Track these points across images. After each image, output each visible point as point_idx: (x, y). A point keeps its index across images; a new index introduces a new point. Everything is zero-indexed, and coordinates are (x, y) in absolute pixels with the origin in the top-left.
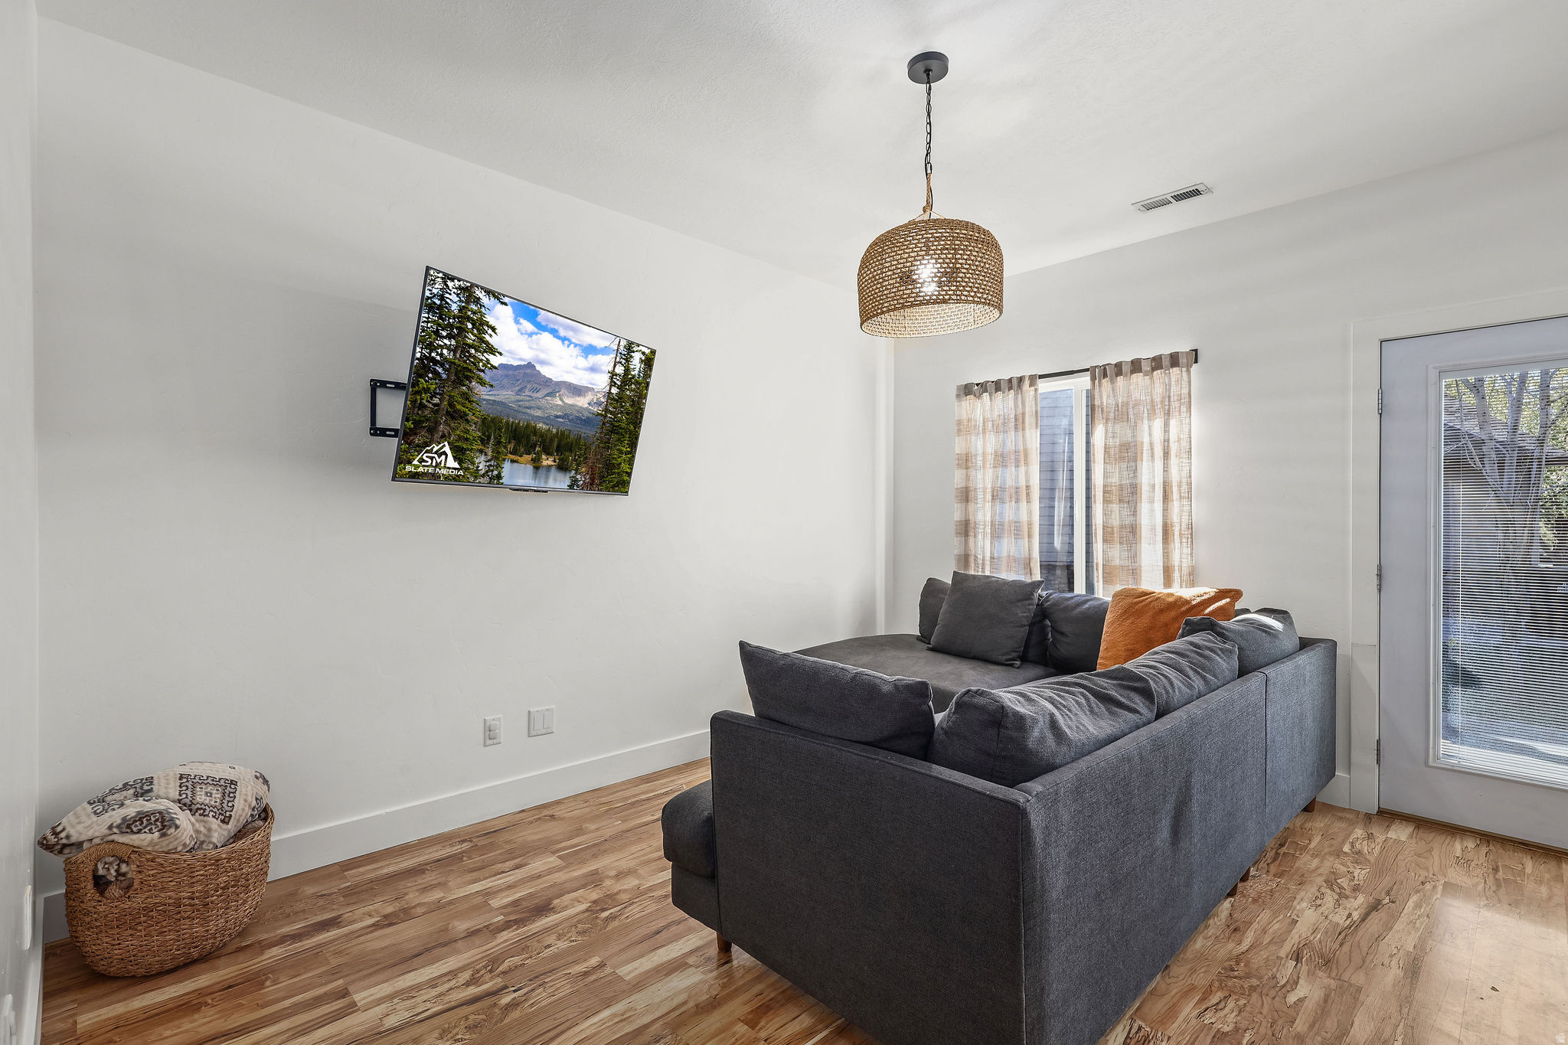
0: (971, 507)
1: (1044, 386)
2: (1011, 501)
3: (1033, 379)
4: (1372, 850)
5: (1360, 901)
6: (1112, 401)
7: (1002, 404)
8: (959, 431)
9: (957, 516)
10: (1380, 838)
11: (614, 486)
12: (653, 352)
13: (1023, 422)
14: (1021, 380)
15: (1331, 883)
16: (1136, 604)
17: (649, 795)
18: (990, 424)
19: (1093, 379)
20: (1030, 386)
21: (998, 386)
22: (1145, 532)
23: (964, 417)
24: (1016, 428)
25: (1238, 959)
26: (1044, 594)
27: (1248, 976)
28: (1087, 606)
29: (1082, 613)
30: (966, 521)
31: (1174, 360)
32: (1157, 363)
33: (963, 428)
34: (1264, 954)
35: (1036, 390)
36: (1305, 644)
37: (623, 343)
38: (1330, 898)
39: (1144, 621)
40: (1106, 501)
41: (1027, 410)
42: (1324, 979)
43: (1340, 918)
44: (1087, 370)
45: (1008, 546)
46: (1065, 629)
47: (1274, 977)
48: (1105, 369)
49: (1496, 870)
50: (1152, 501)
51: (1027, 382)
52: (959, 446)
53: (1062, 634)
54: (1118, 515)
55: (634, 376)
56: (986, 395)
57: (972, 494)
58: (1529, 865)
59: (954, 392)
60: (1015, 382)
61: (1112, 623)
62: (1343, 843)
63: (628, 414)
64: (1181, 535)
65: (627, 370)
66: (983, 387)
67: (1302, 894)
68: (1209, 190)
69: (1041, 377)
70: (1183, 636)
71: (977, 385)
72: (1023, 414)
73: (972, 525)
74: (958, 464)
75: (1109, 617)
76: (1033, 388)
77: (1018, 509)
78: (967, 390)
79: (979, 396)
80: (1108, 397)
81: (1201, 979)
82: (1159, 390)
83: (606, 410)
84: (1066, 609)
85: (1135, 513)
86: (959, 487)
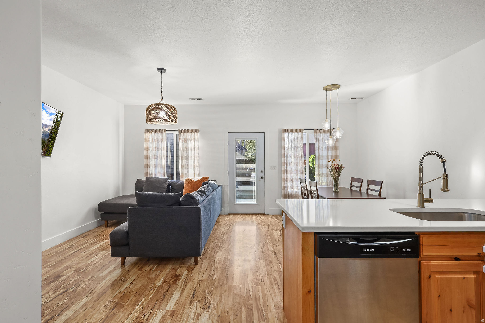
0: (149, 160)
1: (167, 132)
2: (159, 159)
3: (165, 130)
4: (228, 219)
5: (229, 226)
6: (183, 138)
7: (157, 135)
8: (145, 141)
9: (145, 163)
10: (229, 217)
11: (48, 154)
12: (63, 113)
13: (163, 141)
14: (162, 130)
15: (224, 225)
16: (190, 182)
17: (64, 249)
18: (154, 140)
19: (179, 132)
20: (164, 132)
21: (156, 131)
22: (189, 166)
23: (147, 138)
24: (161, 142)
25: (215, 236)
26: (169, 181)
27: (217, 238)
28: (179, 182)
29: (178, 184)
30: (147, 164)
31: (196, 131)
32: (192, 131)
33: (147, 140)
34: (219, 235)
35: (166, 133)
36: (219, 186)
37: (58, 111)
38: (225, 226)
39: (192, 184)
40: (182, 159)
41: (164, 138)
42: (227, 235)
43: (227, 228)
44: (178, 130)
45: (159, 170)
46: (175, 188)
47: (221, 237)
48: (182, 131)
49: (243, 218)
50: (191, 159)
51: (164, 131)
52: (145, 145)
53: (174, 189)
54: (185, 163)
55: (58, 121)
56: (153, 133)
57: (149, 157)
58: (246, 216)
59: (144, 131)
60: (161, 131)
61: (186, 185)
62: (225, 219)
63: (55, 132)
64: (197, 166)
65: (57, 119)
66: (152, 131)
67: (221, 227)
68: (203, 100)
69: (167, 130)
70: (203, 186)
71: (151, 130)
72: (163, 139)
73: (149, 165)
74: (145, 150)
75: (185, 184)
76: (165, 133)
77: (161, 161)
78: (148, 131)
79: (151, 133)
80: (182, 137)
81: (212, 240)
82: (193, 137)
83: (51, 132)
84: (175, 184)
85: (188, 162)
86: (145, 155)
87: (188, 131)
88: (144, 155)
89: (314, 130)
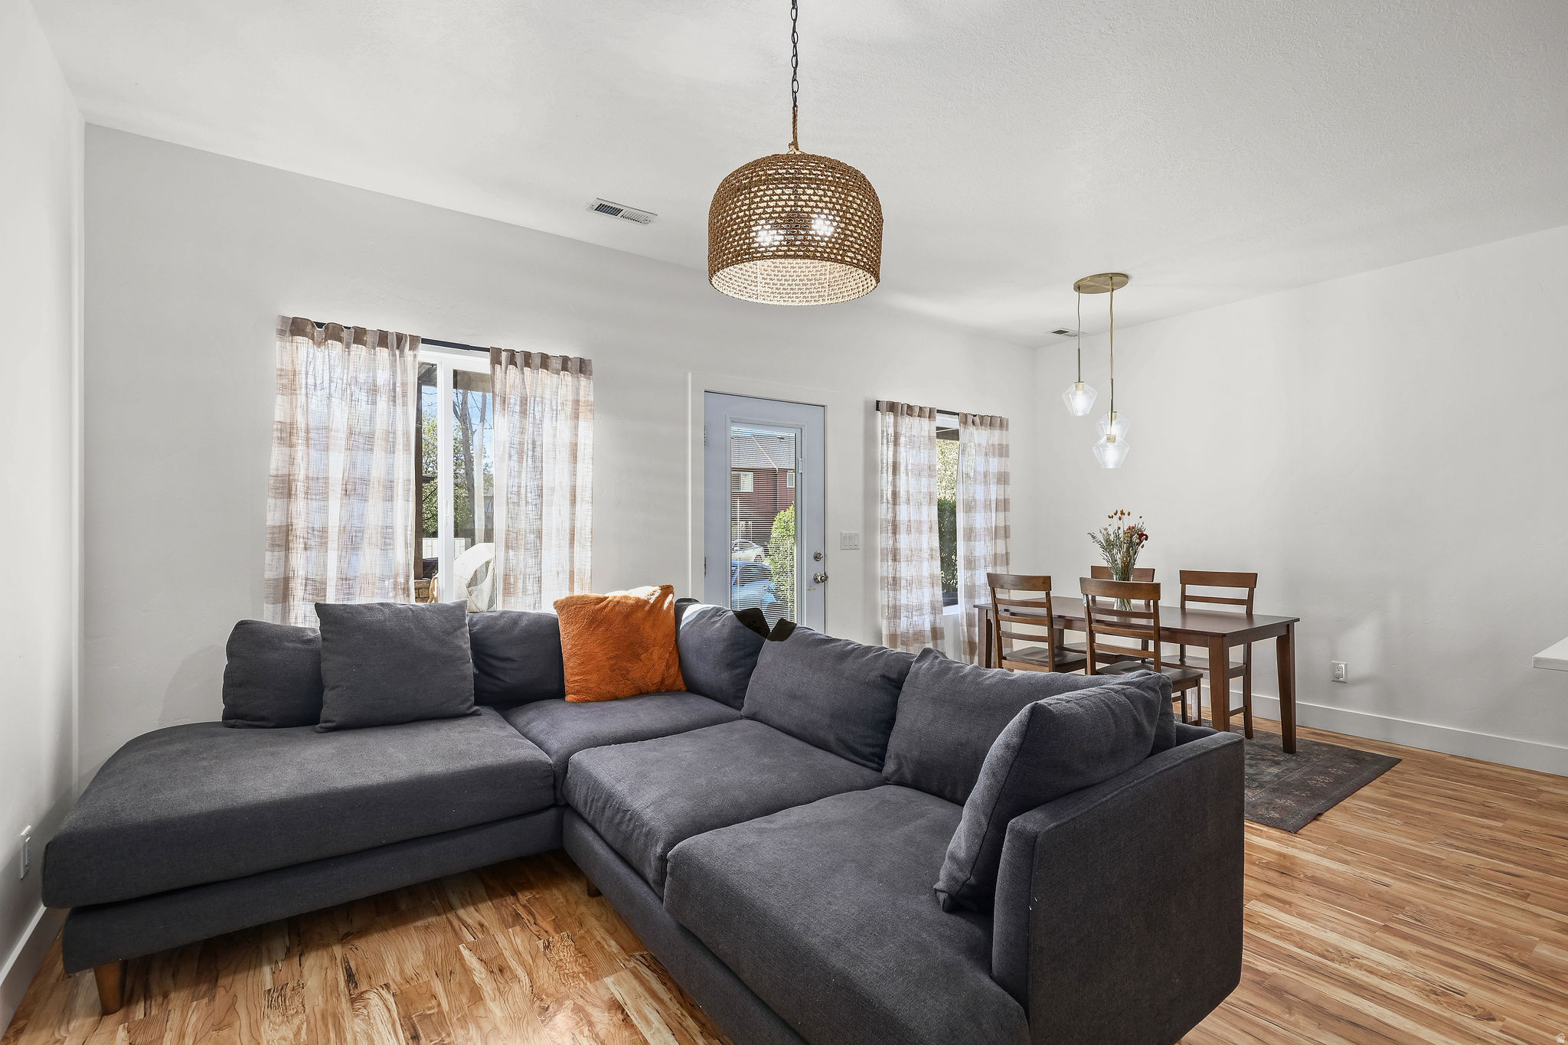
1: (421, 351)
2: (374, 497)
3: (415, 341)
7: (366, 363)
8: (282, 386)
14: (400, 338)
19: (497, 362)
20: (410, 349)
21: (359, 336)
23: (290, 368)
30: (288, 526)
31: (581, 366)
32: (565, 364)
33: (291, 384)
35: (415, 356)
41: (409, 380)
44: (487, 350)
45: (368, 561)
48: (511, 356)
50: (557, 504)
51: (407, 343)
52: (282, 411)
56: (336, 347)
59: (272, 325)
60: (390, 340)
66: (333, 332)
69: (425, 341)
71: (320, 325)
74: (281, 439)
75: (565, 635)
76: (411, 353)
78: (297, 327)
79: (322, 344)
80: (508, 386)
82: (566, 394)
85: (541, 517)
86: (280, 473)
87: (545, 361)
88: (273, 472)
89: (958, 414)
